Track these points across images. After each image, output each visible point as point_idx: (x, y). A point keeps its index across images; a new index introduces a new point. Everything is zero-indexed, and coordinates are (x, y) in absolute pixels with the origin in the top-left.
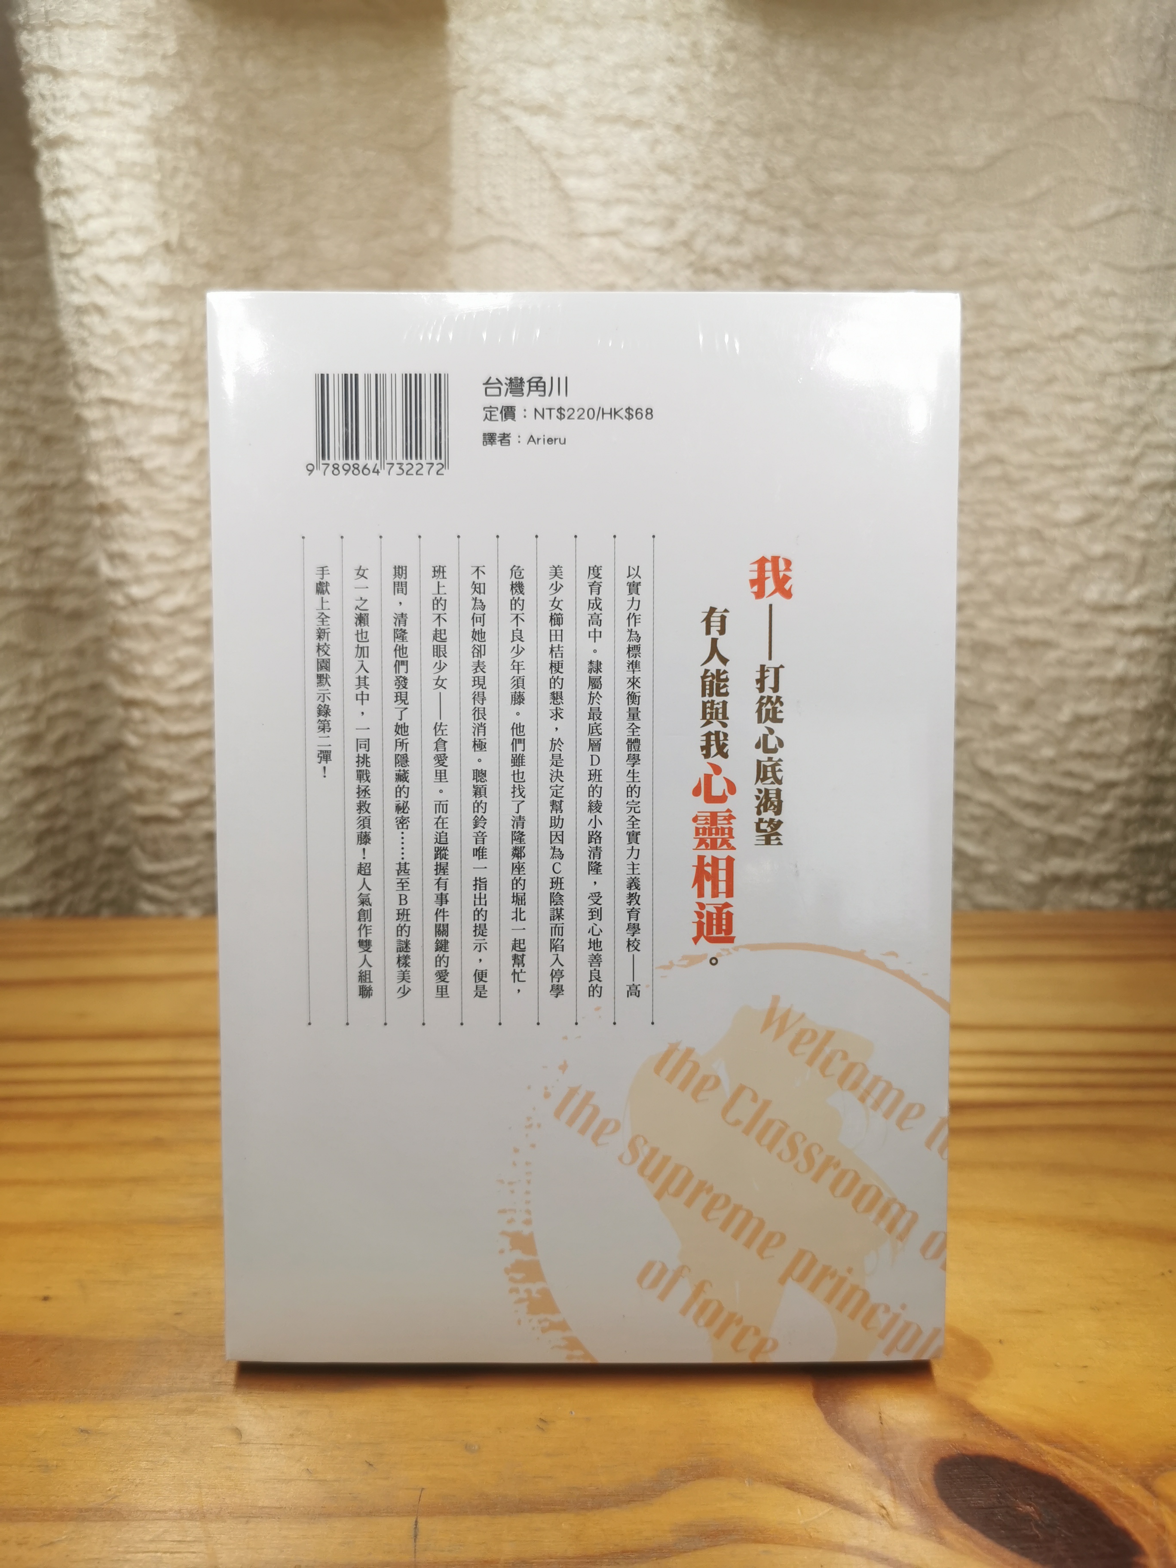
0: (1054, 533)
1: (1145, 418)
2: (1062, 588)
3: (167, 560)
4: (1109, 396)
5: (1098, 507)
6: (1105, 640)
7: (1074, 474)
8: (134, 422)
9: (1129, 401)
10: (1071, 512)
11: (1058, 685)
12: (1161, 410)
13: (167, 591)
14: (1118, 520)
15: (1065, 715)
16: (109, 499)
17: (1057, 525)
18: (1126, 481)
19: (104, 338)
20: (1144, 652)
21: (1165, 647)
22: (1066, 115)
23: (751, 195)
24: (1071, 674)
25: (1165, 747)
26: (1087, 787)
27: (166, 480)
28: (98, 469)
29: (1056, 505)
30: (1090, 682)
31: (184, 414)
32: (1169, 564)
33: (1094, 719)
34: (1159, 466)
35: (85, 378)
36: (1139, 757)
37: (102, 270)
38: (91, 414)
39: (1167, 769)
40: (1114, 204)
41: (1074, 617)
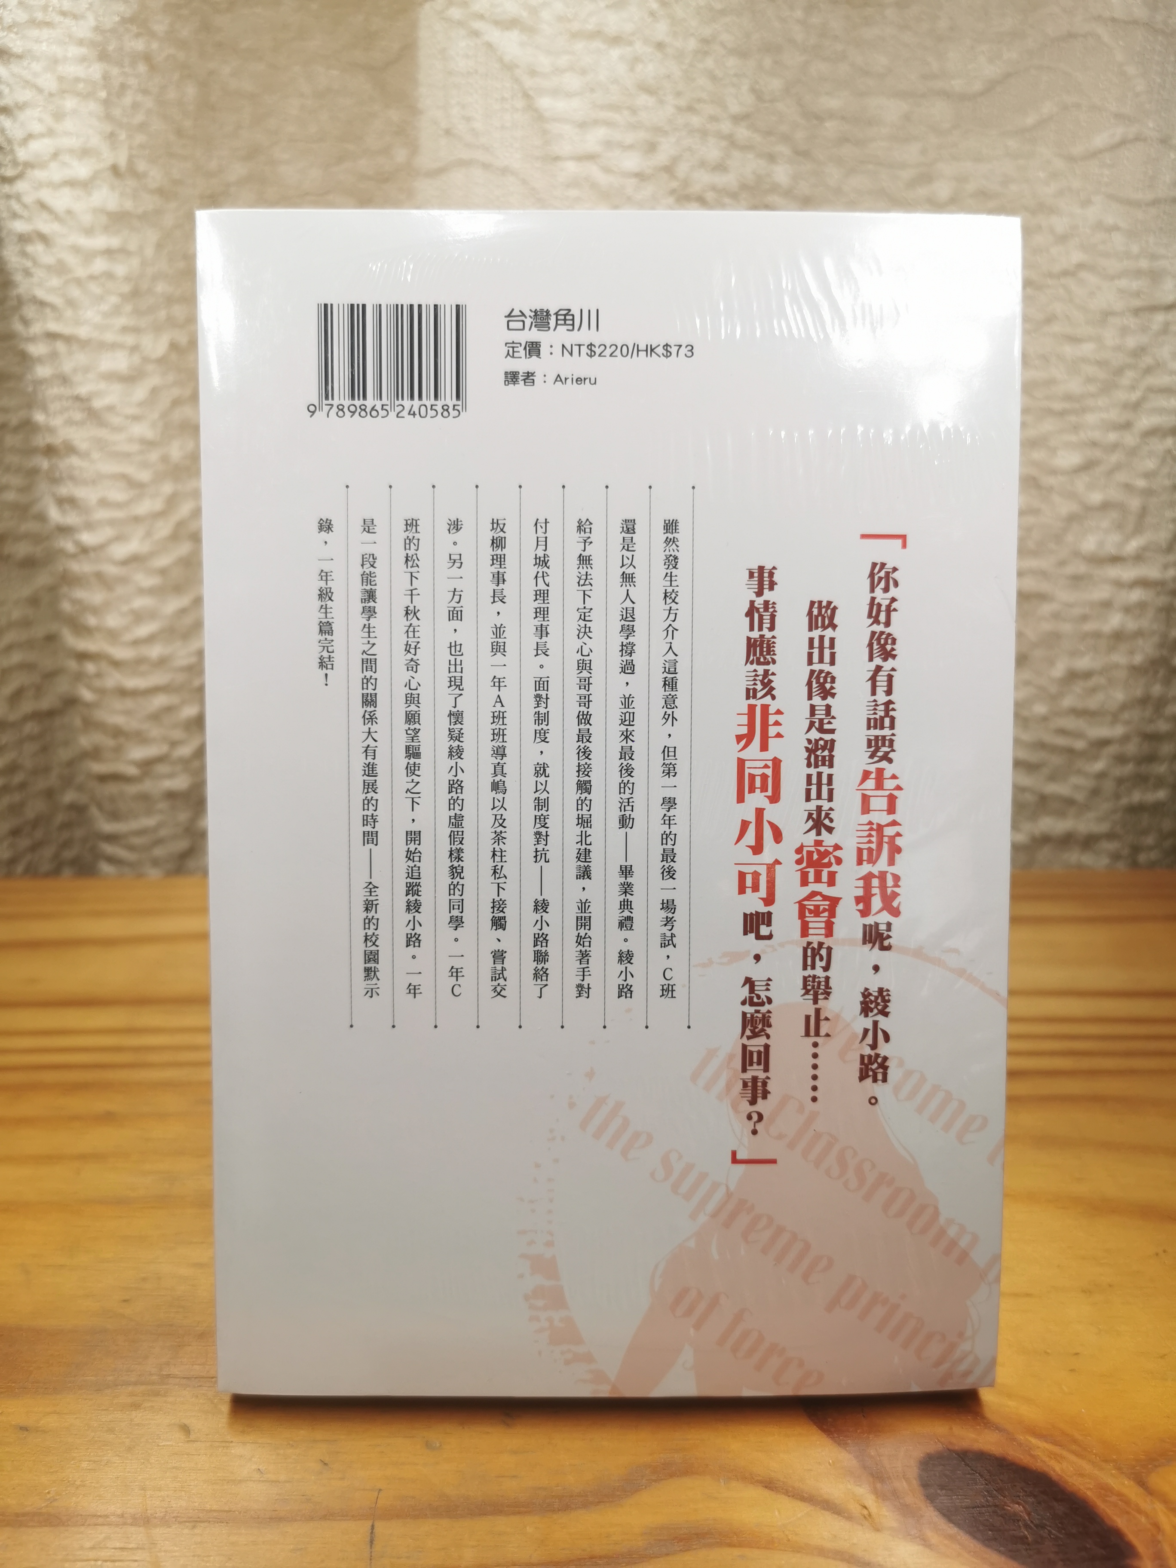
0: (1052, 481)
1: (1148, 360)
2: (1058, 538)
3: (118, 505)
4: (1110, 337)
5: (1097, 453)
6: (1101, 593)
7: (1073, 419)
8: (81, 358)
9: (1131, 342)
10: (1069, 459)
11: (1052, 639)
12: (1164, 352)
13: (119, 538)
14: (1118, 467)
15: (1059, 670)
16: (56, 440)
17: (1054, 472)
18: (1127, 426)
19: (49, 268)
20: (1142, 606)
21: (1163, 600)
22: (1071, 36)
23: (737, 119)
24: (1066, 628)
25: (1161, 703)
26: (1080, 745)
27: (116, 420)
28: (44, 409)
29: (1053, 451)
30: (1085, 636)
31: (134, 349)
32: (1169, 514)
33: (1087, 675)
34: (1161, 411)
35: (29, 311)
36: (1134, 715)
37: (46, 195)
38: (37, 349)
39: (1163, 726)
40: (1119, 132)
41: (1070, 569)
